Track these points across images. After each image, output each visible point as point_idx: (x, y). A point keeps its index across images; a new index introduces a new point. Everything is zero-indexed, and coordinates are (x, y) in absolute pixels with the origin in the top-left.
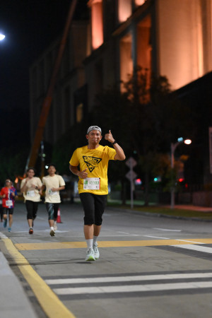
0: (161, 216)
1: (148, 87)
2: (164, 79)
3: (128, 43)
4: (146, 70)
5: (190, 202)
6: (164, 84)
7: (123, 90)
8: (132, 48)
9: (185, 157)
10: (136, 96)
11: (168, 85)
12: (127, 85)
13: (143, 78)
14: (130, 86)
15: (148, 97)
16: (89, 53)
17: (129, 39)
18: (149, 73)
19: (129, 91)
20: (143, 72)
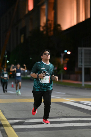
0: (57, 85)
1: (52, 29)
2: (59, 25)
3: (44, 9)
4: (52, 21)
5: (69, 79)
6: (59, 27)
7: (41, 29)
8: (46, 11)
9: (67, 59)
10: (47, 32)
11: (61, 28)
12: (43, 27)
13: (50, 24)
14: (45, 28)
15: (52, 33)
16: (27, 12)
17: (45, 7)
18: (53, 22)
19: (44, 30)
20: (50, 22)
